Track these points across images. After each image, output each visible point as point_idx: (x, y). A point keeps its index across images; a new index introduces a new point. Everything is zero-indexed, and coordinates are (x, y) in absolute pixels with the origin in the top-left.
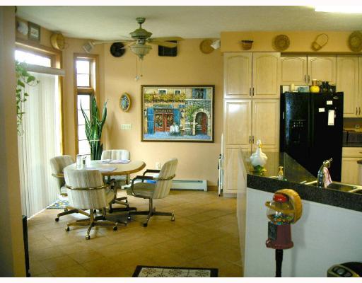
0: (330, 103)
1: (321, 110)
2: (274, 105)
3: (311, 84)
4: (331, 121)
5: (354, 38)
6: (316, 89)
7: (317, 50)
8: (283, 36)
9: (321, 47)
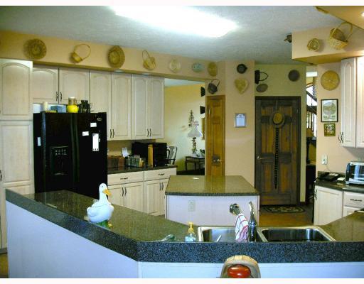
0: (93, 125)
1: (86, 134)
2: (25, 128)
3: (67, 103)
4: (96, 146)
5: (113, 54)
6: (74, 109)
7: (78, 62)
8: (39, 41)
9: (82, 60)
